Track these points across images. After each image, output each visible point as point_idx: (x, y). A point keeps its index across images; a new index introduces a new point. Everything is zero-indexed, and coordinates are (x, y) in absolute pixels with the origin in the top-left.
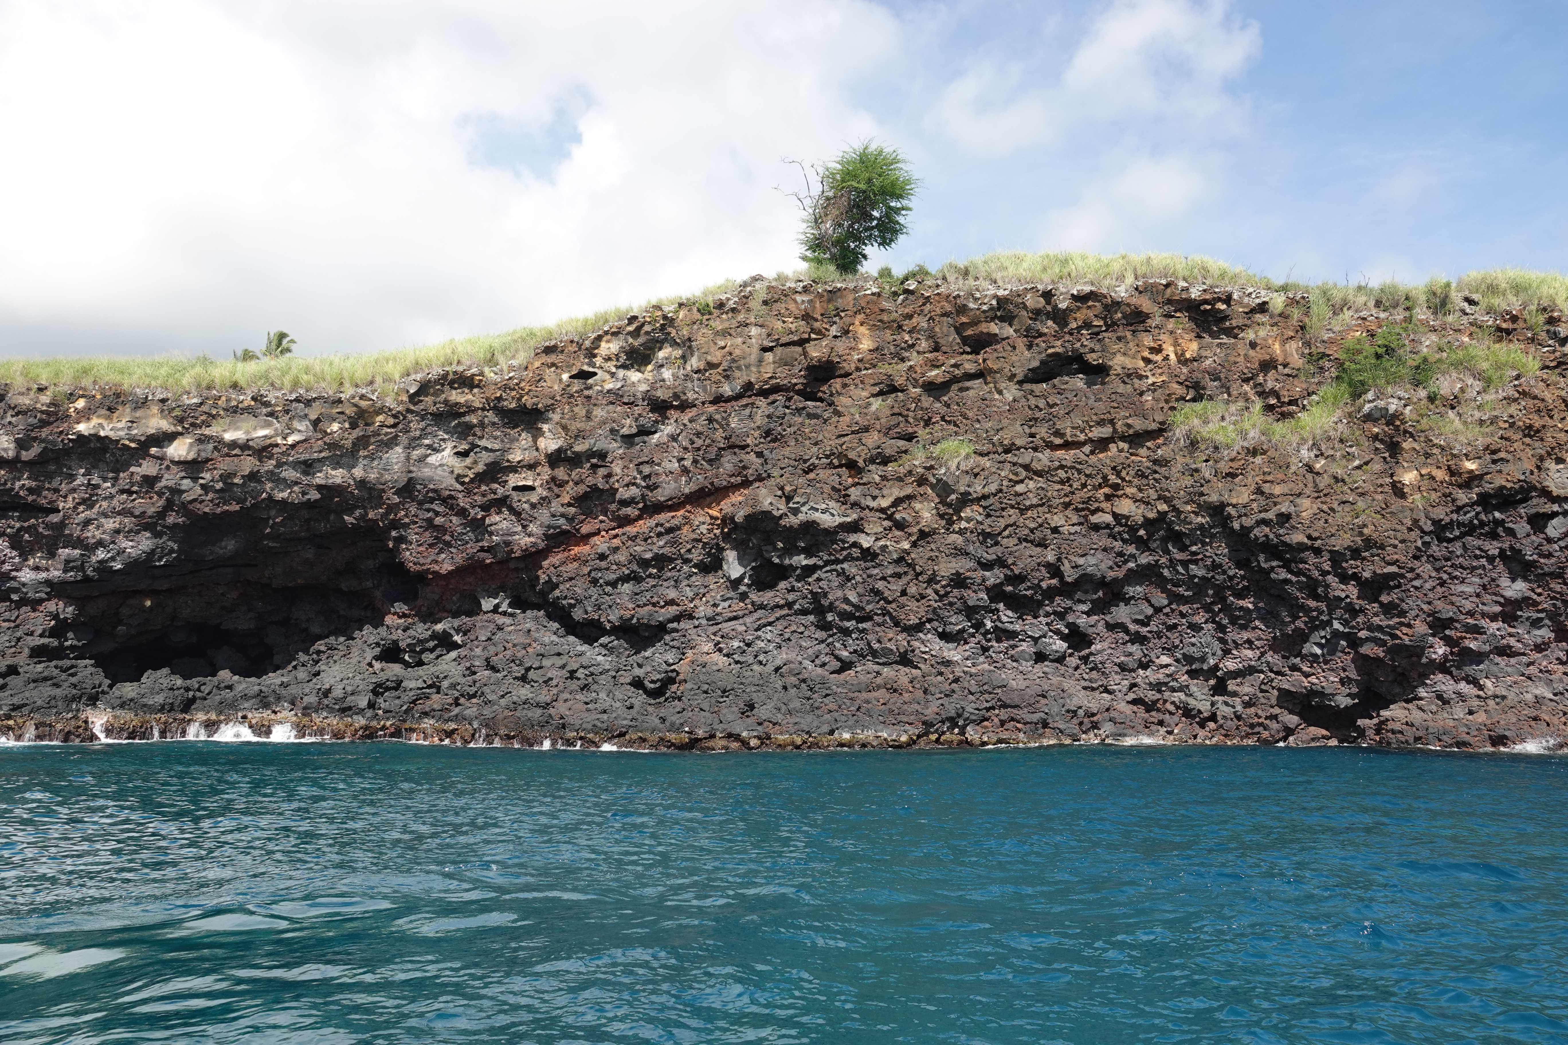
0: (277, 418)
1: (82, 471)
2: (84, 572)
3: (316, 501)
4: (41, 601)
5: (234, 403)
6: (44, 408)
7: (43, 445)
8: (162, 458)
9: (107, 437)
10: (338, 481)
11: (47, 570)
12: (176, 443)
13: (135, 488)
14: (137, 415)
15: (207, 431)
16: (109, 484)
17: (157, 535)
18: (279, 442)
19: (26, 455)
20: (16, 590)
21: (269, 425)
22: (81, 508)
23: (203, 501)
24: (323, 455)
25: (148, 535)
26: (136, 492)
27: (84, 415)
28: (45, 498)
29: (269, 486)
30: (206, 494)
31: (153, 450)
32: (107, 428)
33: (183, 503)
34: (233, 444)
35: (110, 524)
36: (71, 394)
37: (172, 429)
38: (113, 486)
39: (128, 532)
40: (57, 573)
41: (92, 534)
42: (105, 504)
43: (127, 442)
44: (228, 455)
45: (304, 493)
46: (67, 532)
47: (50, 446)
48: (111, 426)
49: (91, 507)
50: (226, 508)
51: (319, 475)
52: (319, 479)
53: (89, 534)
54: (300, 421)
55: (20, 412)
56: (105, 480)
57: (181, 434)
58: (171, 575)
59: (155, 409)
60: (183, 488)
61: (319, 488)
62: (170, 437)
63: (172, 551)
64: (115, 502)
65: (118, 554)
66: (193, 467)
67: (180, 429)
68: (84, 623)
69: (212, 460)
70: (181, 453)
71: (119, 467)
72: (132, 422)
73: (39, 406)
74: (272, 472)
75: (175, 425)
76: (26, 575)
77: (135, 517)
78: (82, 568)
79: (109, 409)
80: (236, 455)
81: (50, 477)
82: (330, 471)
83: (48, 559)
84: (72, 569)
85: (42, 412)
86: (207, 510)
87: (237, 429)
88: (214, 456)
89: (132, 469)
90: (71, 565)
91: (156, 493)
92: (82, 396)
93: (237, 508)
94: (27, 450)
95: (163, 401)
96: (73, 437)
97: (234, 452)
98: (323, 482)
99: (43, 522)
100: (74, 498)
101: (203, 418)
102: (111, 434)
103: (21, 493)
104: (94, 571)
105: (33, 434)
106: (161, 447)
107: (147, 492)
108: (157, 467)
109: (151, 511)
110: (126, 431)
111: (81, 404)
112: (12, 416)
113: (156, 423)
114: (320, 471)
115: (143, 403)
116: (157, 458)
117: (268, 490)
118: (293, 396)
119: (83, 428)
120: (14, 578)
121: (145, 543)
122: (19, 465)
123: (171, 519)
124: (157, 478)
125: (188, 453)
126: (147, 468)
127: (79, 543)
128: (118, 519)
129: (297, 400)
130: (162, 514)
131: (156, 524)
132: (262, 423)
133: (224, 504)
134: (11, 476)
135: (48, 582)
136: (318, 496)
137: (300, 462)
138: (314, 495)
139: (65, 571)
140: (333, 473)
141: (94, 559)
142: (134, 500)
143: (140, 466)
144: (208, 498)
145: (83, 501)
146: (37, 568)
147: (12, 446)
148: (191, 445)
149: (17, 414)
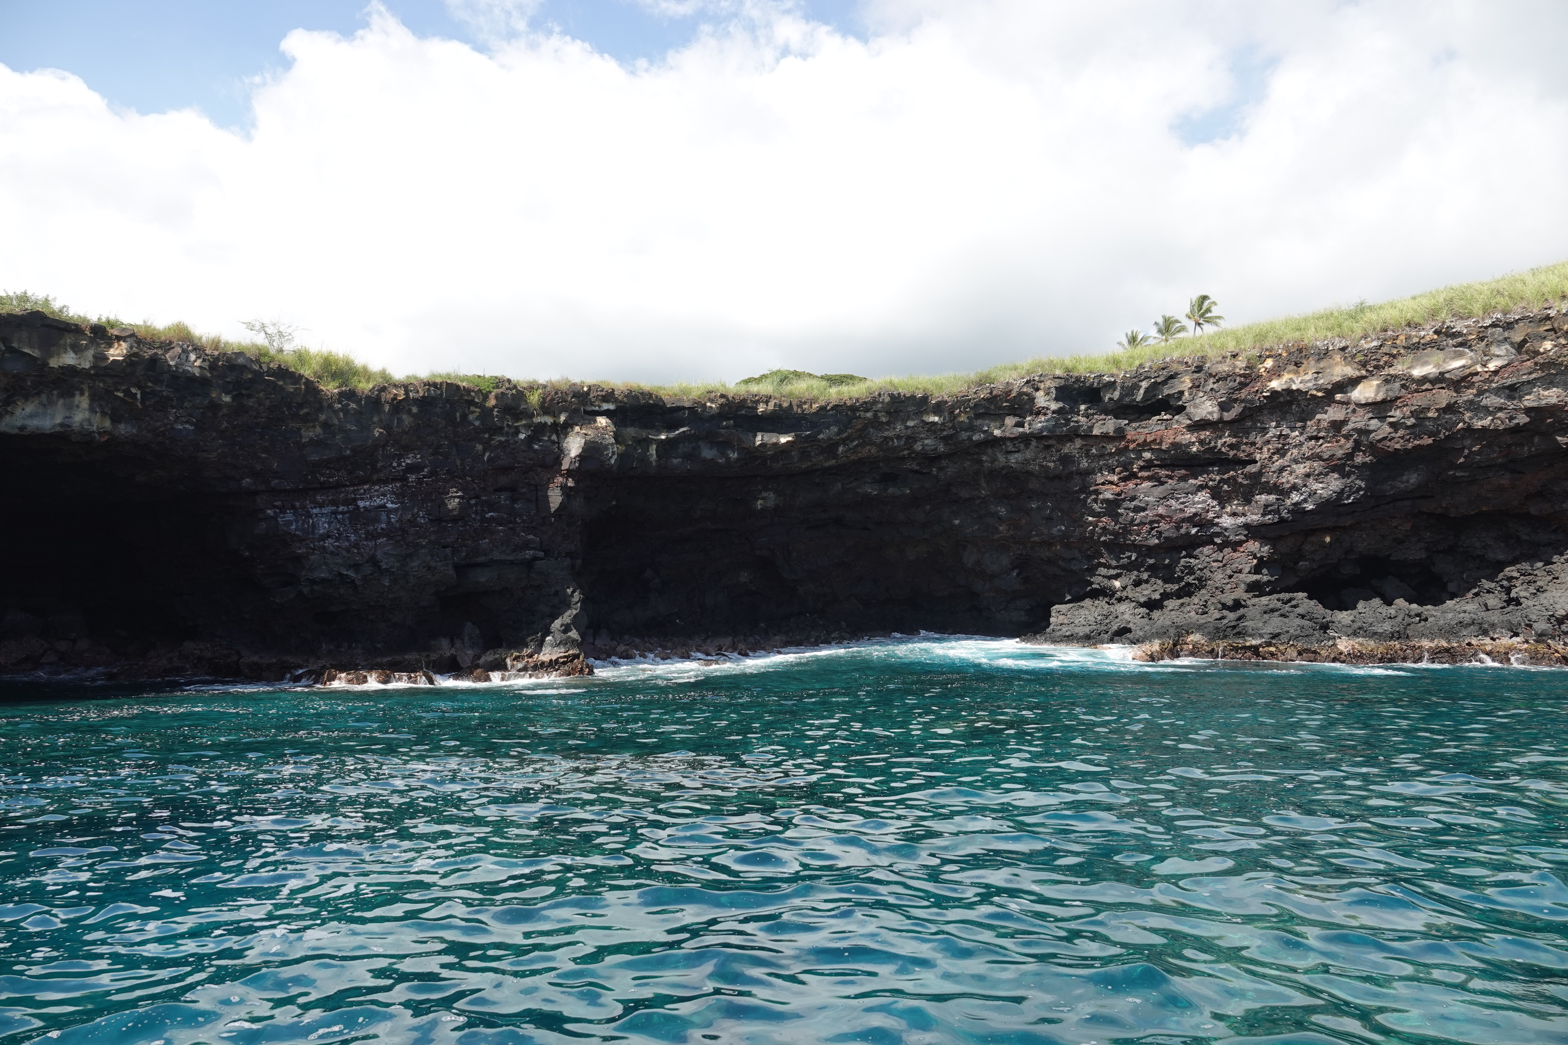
0: (1470, 347)
1: (1274, 424)
2: (1280, 514)
3: (1525, 424)
4: (1240, 543)
5: (1415, 340)
6: (1242, 372)
7: (1243, 405)
8: (1347, 403)
9: (1298, 390)
10: (1554, 400)
11: (1244, 515)
12: (1360, 387)
13: (1322, 434)
14: (1322, 366)
15: (1392, 371)
16: (1297, 433)
17: (1344, 475)
18: (1479, 370)
19: (1228, 416)
20: (1218, 535)
21: (1460, 355)
22: (1275, 457)
23: (1393, 438)
24: (1534, 376)
25: (1336, 476)
26: (1323, 438)
27: (1275, 372)
28: (1244, 451)
29: (1468, 415)
30: (1396, 431)
31: (1338, 397)
32: (1298, 382)
33: (1371, 443)
34: (1424, 379)
35: (1301, 469)
36: (1260, 356)
37: (1357, 373)
38: (1301, 434)
39: (1318, 475)
40: (1255, 517)
41: (1287, 479)
42: (1295, 451)
43: (1315, 392)
44: (1417, 391)
45: (1511, 418)
46: (1263, 480)
47: (1249, 405)
48: (1300, 379)
49: (1283, 455)
50: (1417, 442)
51: (1527, 397)
52: (1529, 401)
53: (1284, 480)
54: (1499, 346)
55: (1221, 378)
56: (1293, 429)
57: (1365, 377)
58: (1354, 512)
59: (1338, 358)
60: (1371, 428)
61: (1528, 411)
62: (1354, 382)
63: (1360, 489)
64: (1304, 449)
65: (1310, 496)
66: (1379, 408)
67: (1364, 372)
68: (1275, 561)
69: (1400, 398)
70: (1367, 395)
71: (1305, 416)
72: (1318, 373)
73: (1237, 370)
74: (1471, 402)
75: (1359, 370)
76: (1226, 521)
77: (1324, 460)
78: (1277, 512)
79: (1296, 364)
80: (1427, 390)
81: (1247, 433)
82: (1542, 392)
83: (1244, 505)
84: (1270, 513)
85: (1240, 376)
86: (1398, 446)
87: (1426, 363)
88: (1401, 394)
89: (1318, 416)
90: (1269, 509)
91: (1344, 436)
92: (1269, 356)
93: (1430, 441)
94: (1228, 411)
95: (1343, 349)
96: (1268, 394)
97: (1424, 388)
98: (1535, 404)
99: (1242, 473)
100: (1269, 450)
101: (1385, 358)
102: (1302, 387)
103: (1223, 449)
104: (1288, 513)
105: (1234, 396)
106: (1345, 393)
107: (1334, 436)
108: (1344, 412)
109: (1340, 453)
110: (1313, 382)
111: (1269, 363)
112: (1214, 383)
113: (1341, 370)
114: (1530, 394)
115: (1324, 354)
116: (1343, 403)
117: (1467, 419)
118: (1488, 322)
119: (1276, 384)
120: (1217, 524)
121: (1334, 483)
122: (1220, 425)
123: (1359, 459)
124: (1344, 422)
125: (1376, 395)
126: (1334, 413)
127: (1276, 489)
128: (1308, 463)
129: (1493, 325)
130: (1350, 456)
131: (1344, 465)
132: (1452, 354)
133: (1414, 439)
134: (1215, 436)
135: (1246, 526)
136: (1527, 420)
137: (1504, 388)
138: (1523, 419)
139: (1263, 515)
140: (1546, 393)
141: (1288, 502)
142: (1321, 445)
143: (1326, 412)
144: (1398, 435)
145: (1278, 451)
146: (1234, 514)
147: (1216, 409)
148: (1379, 386)
149: (1218, 381)
